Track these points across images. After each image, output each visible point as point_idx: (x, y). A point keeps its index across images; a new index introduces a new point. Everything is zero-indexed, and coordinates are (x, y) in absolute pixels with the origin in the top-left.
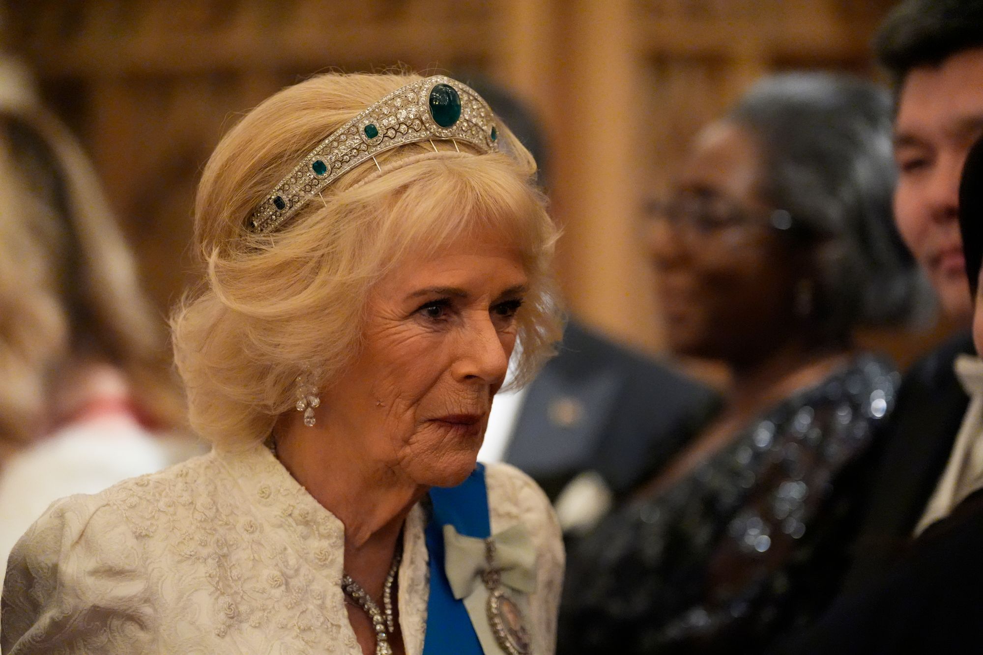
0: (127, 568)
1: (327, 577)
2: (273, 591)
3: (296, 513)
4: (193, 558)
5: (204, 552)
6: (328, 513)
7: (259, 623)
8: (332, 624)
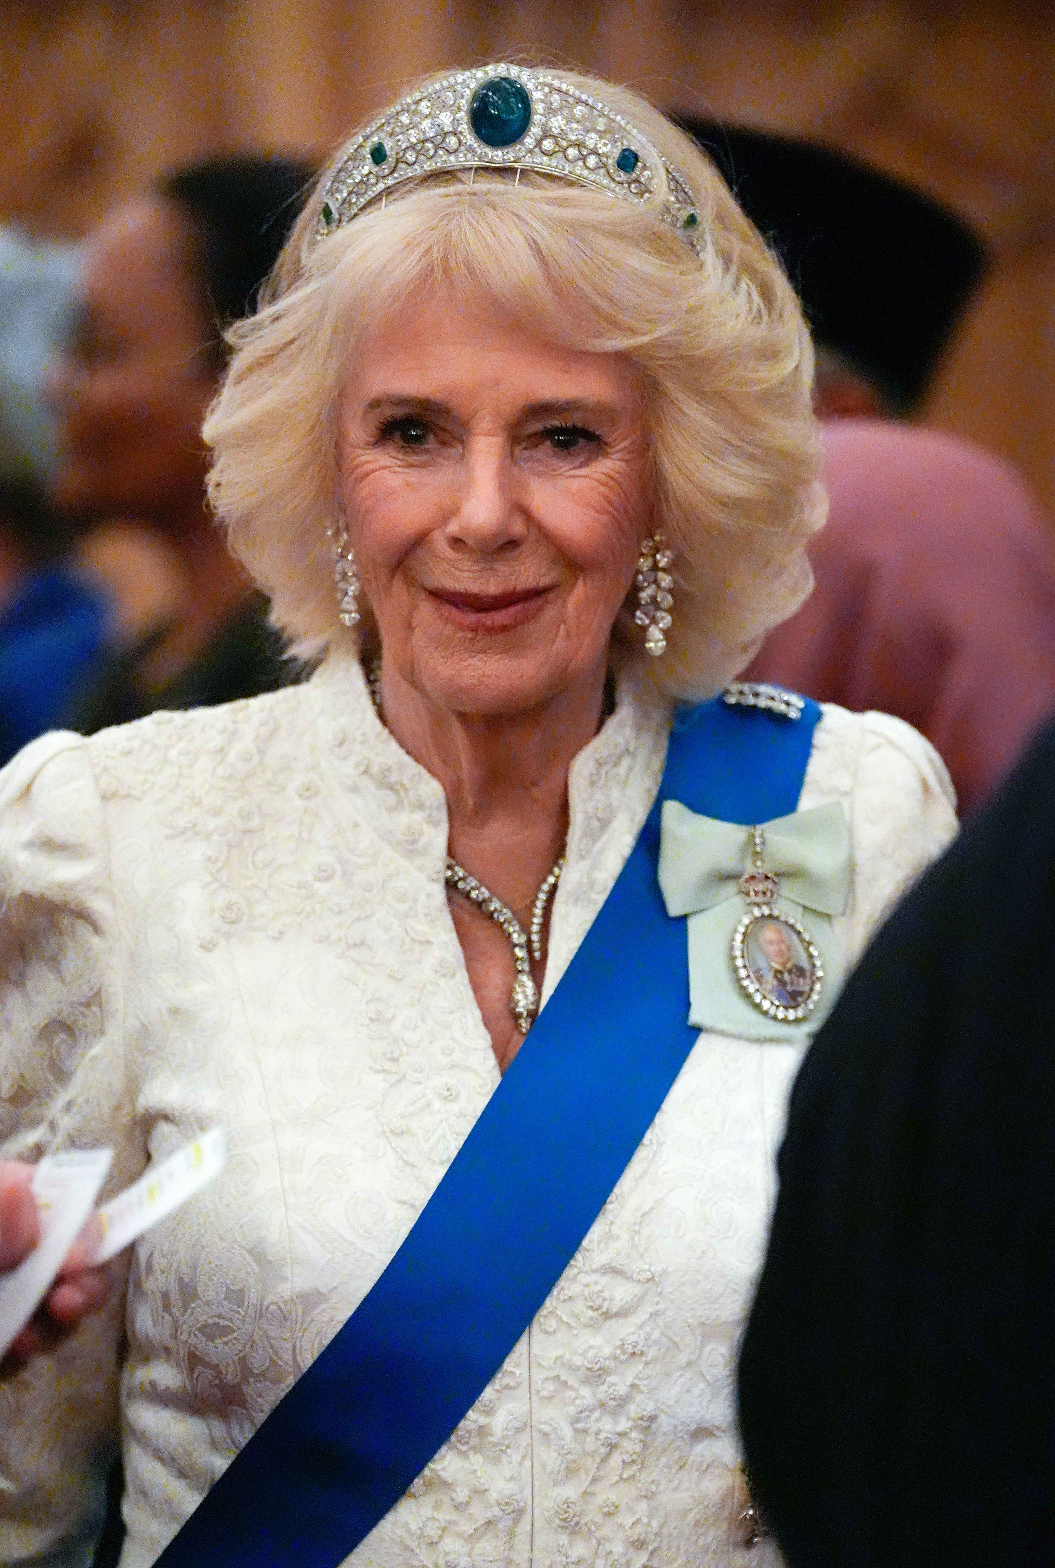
0: (72, 840)
1: (421, 868)
2: (317, 885)
3: (375, 769)
4: (192, 831)
5: (212, 824)
6: (420, 769)
7: (281, 933)
8: (413, 940)
